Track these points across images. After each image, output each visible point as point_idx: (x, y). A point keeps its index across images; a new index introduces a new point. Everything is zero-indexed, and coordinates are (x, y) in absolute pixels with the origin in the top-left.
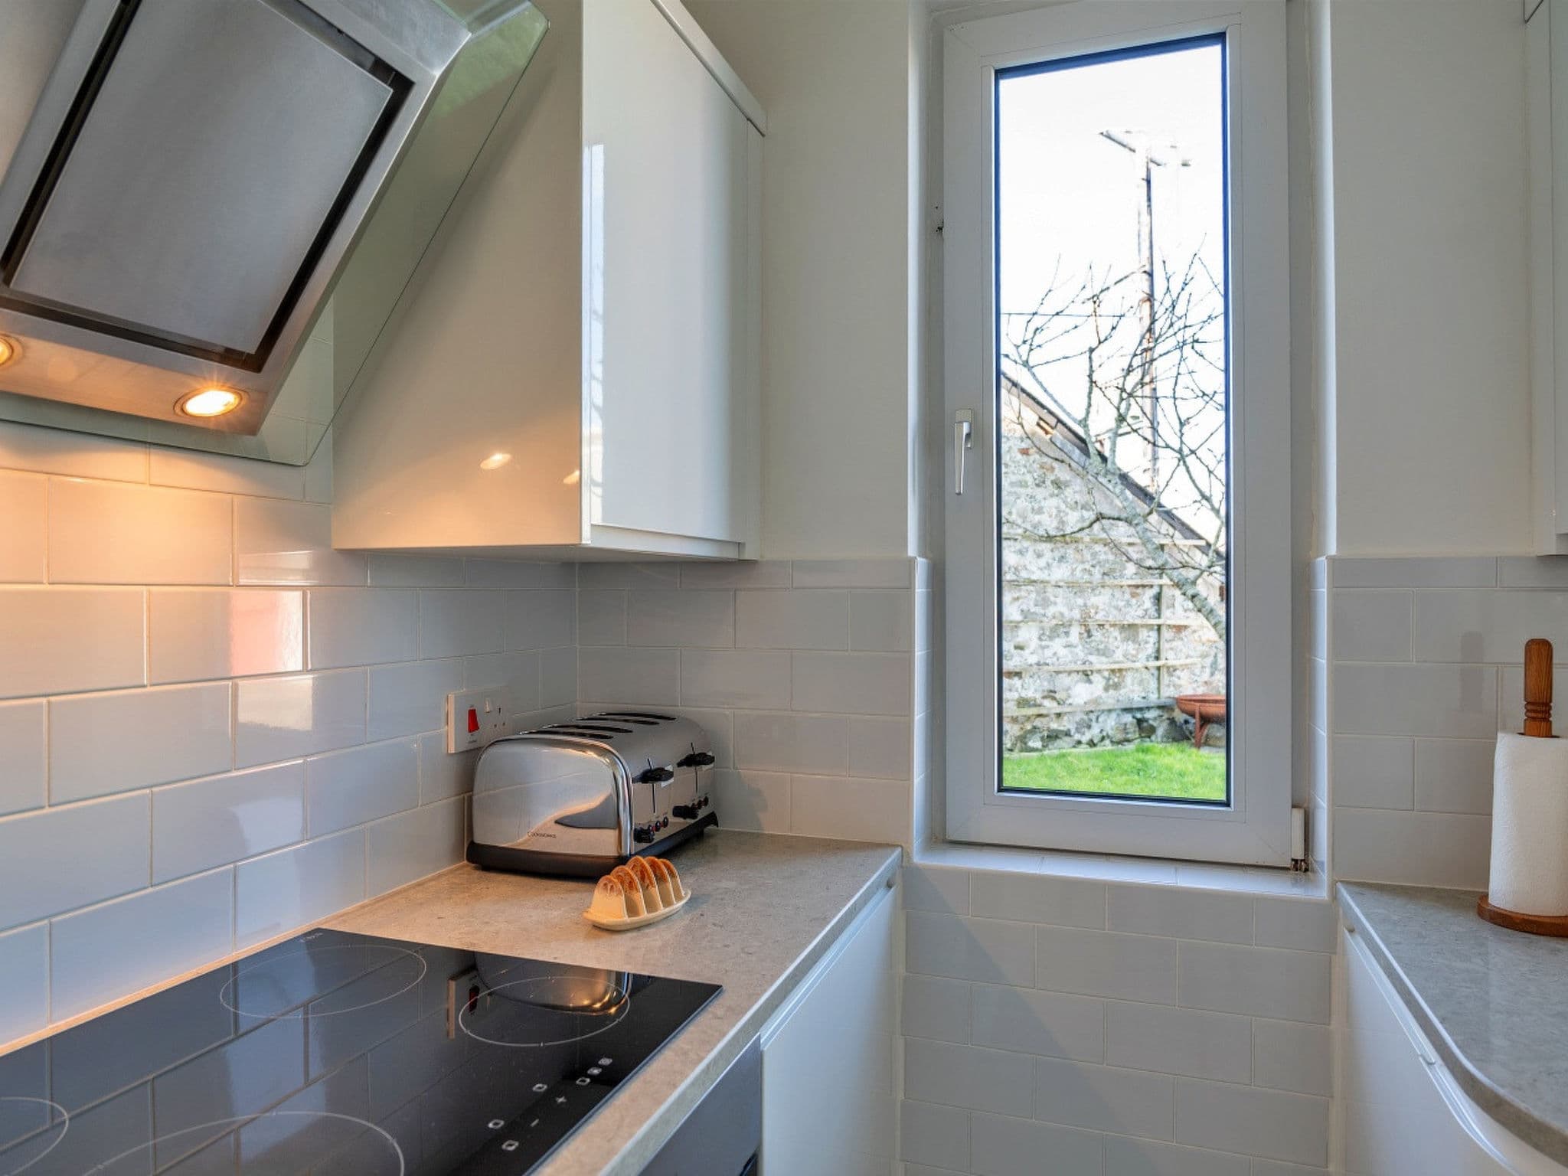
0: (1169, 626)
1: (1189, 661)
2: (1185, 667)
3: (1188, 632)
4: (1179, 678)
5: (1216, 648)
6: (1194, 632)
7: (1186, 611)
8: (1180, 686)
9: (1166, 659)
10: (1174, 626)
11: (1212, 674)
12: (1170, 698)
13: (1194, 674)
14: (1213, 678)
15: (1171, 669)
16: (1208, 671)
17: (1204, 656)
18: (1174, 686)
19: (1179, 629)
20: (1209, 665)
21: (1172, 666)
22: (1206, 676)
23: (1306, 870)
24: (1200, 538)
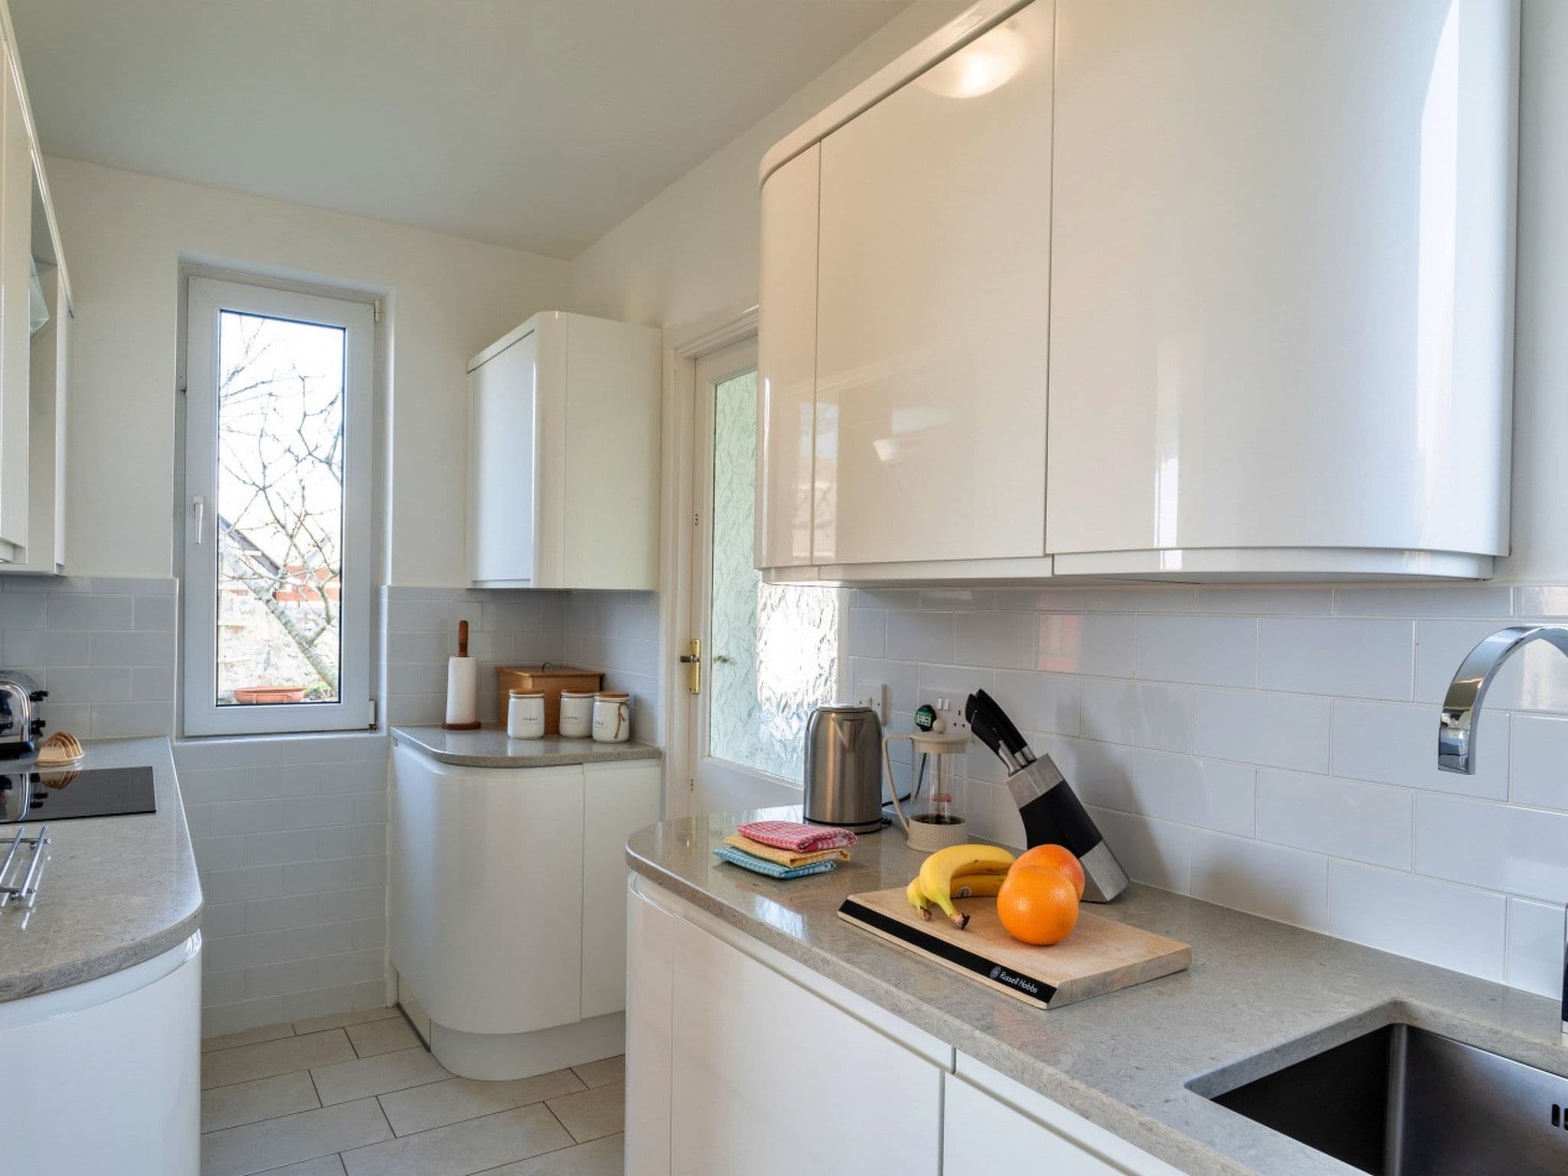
0: (227, 626)
1: (245, 658)
2: (243, 663)
3: (244, 632)
4: (236, 673)
5: (270, 646)
6: (250, 632)
7: (242, 613)
8: (236, 681)
9: (225, 657)
10: (232, 627)
11: (265, 669)
12: (227, 691)
13: (250, 670)
14: (266, 673)
15: (229, 666)
16: (262, 666)
17: (259, 654)
18: (231, 680)
19: (237, 629)
20: (263, 661)
21: (230, 663)
22: (260, 671)
23: (376, 729)
24: (258, 550)
